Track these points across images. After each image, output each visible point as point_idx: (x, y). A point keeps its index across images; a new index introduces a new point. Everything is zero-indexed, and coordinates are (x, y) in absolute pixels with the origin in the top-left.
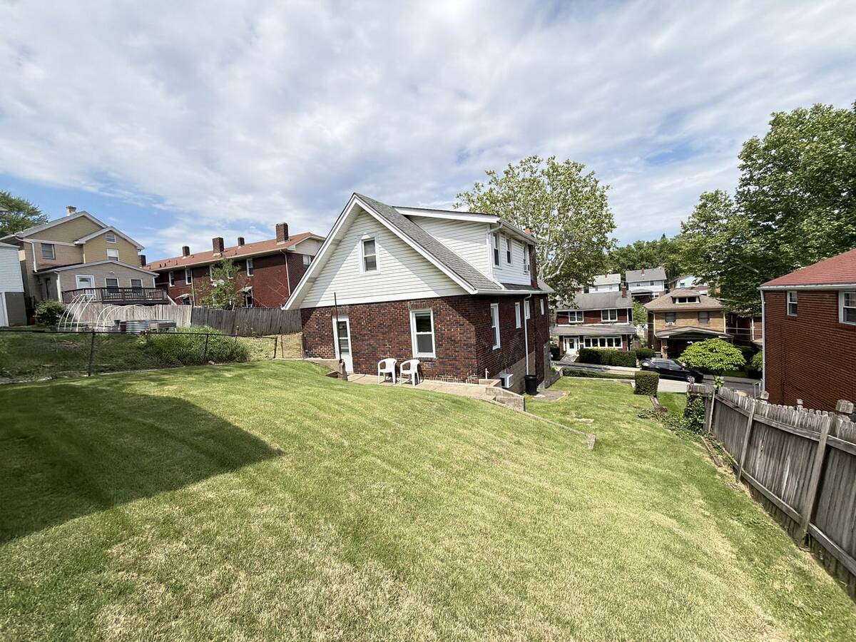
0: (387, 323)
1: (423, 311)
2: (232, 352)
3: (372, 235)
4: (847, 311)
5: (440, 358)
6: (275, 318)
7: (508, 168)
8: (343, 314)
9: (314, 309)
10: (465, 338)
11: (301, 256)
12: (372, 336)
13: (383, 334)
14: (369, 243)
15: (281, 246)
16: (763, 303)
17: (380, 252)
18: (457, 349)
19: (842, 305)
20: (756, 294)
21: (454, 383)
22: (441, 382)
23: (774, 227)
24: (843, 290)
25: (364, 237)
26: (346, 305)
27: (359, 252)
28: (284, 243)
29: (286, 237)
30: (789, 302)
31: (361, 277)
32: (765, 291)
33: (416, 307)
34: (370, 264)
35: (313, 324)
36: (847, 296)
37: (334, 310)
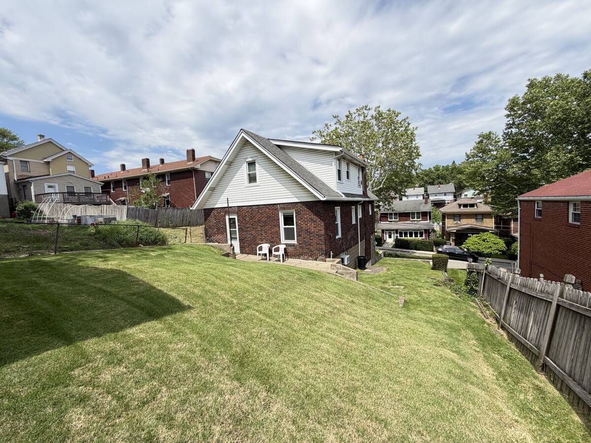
0: (264, 219)
1: (288, 212)
2: (156, 239)
3: (254, 159)
4: (574, 215)
5: (300, 244)
6: (186, 215)
7: (348, 113)
8: (233, 213)
9: (214, 209)
10: (317, 230)
11: (204, 172)
12: (253, 228)
13: (261, 227)
14: (251, 164)
15: (190, 165)
16: (519, 209)
17: (259, 170)
18: (312, 238)
19: (571, 211)
20: (514, 203)
21: (309, 261)
22: (300, 260)
23: (528, 157)
24: (572, 201)
25: (248, 160)
26: (235, 207)
27: (244, 170)
28: (192, 163)
29: (194, 159)
30: (536, 208)
31: (246, 187)
32: (520, 201)
33: (284, 209)
34: (252, 179)
35: (212, 220)
36: (575, 205)
37: (227, 210)
